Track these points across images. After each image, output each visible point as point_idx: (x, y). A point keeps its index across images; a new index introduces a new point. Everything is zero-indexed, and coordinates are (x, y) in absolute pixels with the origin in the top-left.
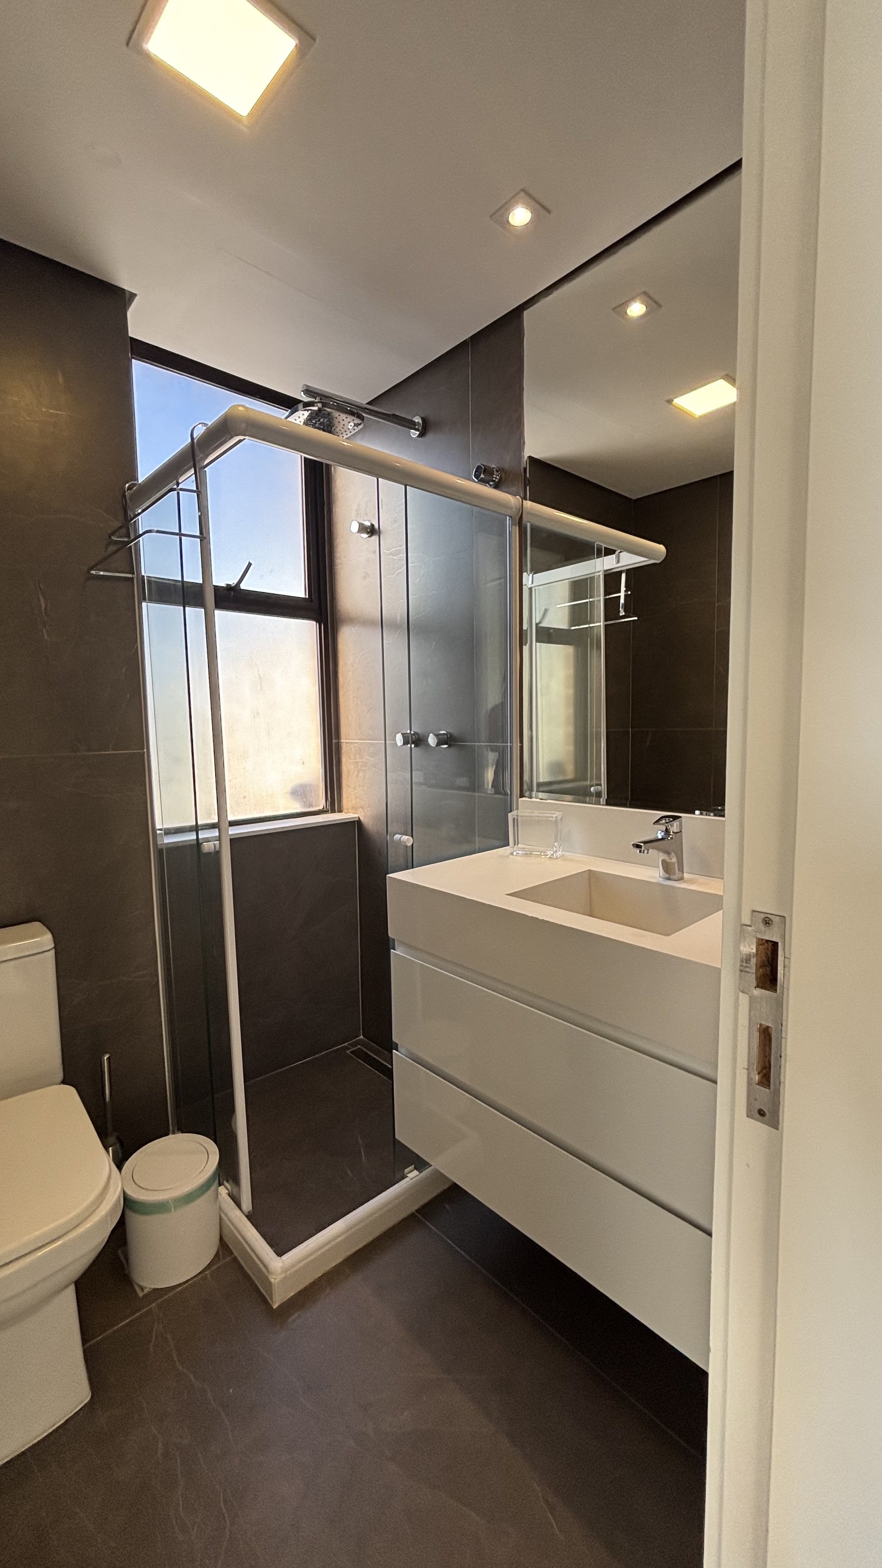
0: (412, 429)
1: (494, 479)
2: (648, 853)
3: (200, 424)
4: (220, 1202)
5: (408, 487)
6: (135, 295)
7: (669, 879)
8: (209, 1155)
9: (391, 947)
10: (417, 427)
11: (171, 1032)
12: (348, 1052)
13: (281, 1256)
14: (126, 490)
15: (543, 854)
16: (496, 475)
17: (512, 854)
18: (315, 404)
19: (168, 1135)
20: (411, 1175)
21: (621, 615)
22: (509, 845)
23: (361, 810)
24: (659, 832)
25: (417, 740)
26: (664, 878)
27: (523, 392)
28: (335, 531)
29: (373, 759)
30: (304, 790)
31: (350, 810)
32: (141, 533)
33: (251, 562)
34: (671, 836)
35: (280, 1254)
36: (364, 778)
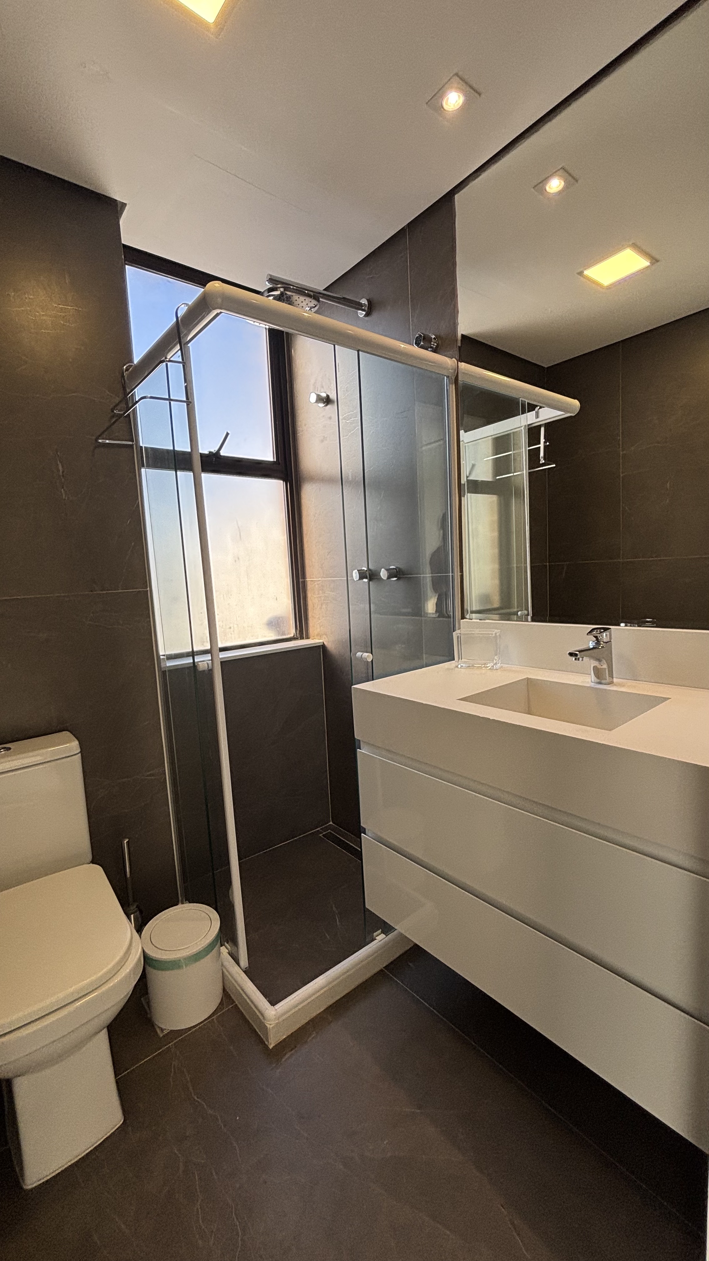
0: (359, 310)
1: (432, 346)
2: (582, 660)
3: (183, 304)
4: (221, 959)
5: (360, 352)
6: (125, 204)
7: (600, 683)
8: (212, 922)
9: (357, 747)
10: (363, 308)
11: (178, 821)
12: (321, 835)
13: (274, 1006)
14: (124, 370)
15: (483, 666)
16: (434, 343)
17: (457, 667)
18: (278, 289)
19: (177, 905)
20: (379, 938)
21: (541, 463)
22: (454, 660)
23: (324, 636)
24: (591, 642)
25: (371, 576)
26: (596, 683)
27: (456, 267)
28: (296, 404)
29: (333, 593)
30: (278, 620)
31: (316, 637)
32: (137, 400)
33: (229, 432)
34: (601, 645)
35: (273, 1003)
36: (327, 610)
